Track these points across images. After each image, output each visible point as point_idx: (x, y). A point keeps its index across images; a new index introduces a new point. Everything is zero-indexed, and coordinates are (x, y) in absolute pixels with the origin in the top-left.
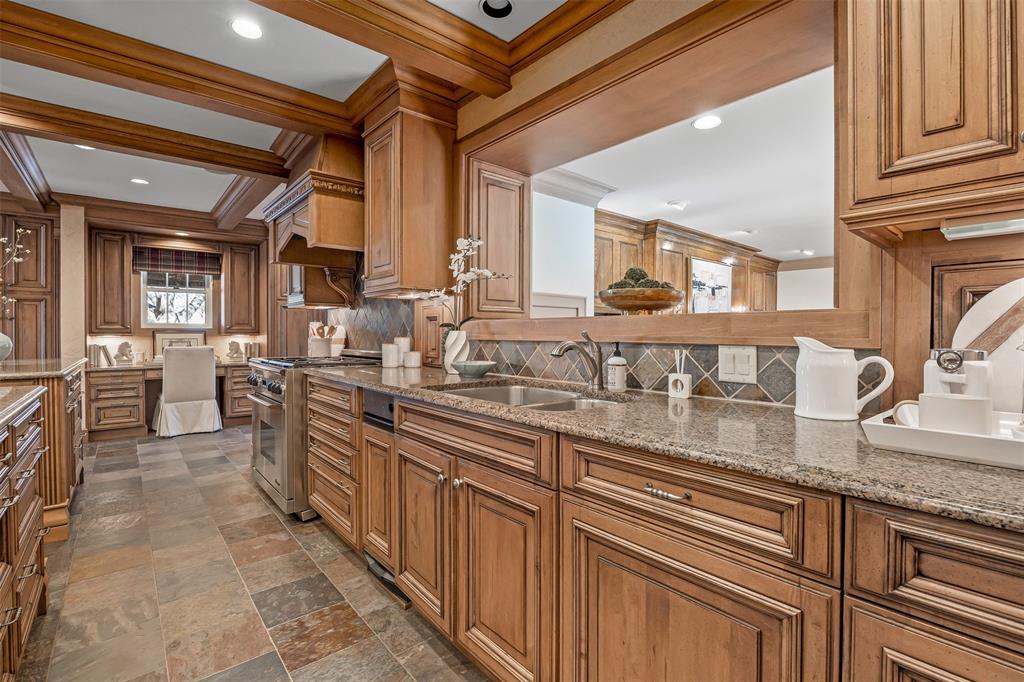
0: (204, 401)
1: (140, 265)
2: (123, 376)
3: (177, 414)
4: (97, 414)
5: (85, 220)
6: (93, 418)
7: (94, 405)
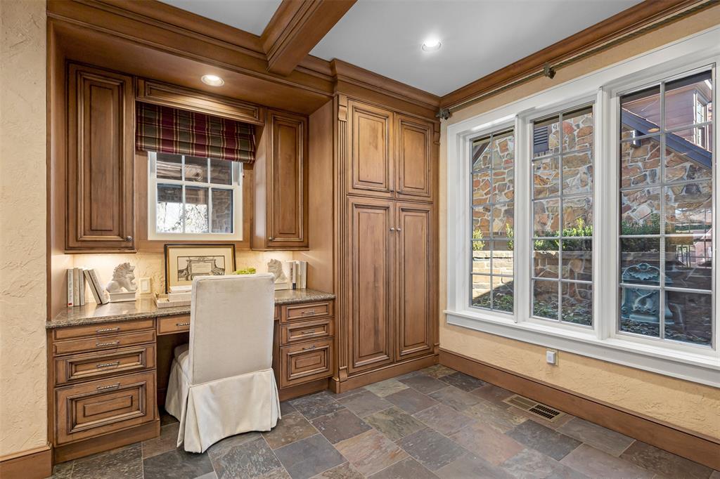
0: (257, 374)
1: (148, 139)
2: (118, 332)
3: (213, 403)
4: (69, 411)
5: (49, 19)
6: (62, 421)
7: (64, 395)
